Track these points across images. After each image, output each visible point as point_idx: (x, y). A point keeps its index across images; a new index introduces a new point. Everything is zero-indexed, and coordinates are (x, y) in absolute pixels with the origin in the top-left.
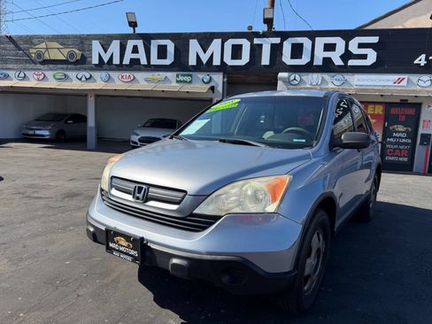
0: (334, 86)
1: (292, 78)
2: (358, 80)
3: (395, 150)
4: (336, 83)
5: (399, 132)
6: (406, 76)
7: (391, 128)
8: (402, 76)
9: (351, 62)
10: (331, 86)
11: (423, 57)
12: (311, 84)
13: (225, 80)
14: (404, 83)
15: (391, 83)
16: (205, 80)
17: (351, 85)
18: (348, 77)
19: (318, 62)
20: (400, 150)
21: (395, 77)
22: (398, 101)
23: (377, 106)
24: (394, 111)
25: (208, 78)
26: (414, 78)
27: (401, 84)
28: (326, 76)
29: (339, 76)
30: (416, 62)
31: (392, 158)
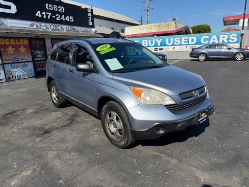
2: (10, 23)
3: (39, 64)
5: (39, 54)
6: (35, 23)
7: (35, 52)
11: (39, 12)
15: (29, 26)
17: (6, 26)
18: (3, 20)
20: (42, 64)
22: (34, 37)
23: (24, 40)
24: (34, 42)
26: (38, 24)
27: (33, 27)
30: (37, 15)
31: (39, 69)
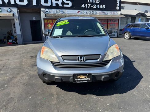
0: (60, 14)
1: (46, 11)
2: (68, 12)
4: (61, 12)
6: (80, 11)
8: (79, 11)
9: (65, 6)
10: (59, 14)
11: (83, 5)
12: (53, 13)
13: (18, 11)
14: (80, 13)
15: (77, 13)
16: (9, 11)
17: (66, 14)
18: (65, 11)
19: (54, 5)
21: (77, 11)
25: (10, 10)
26: (82, 11)
27: (79, 13)
28: (58, 10)
29: (61, 10)
